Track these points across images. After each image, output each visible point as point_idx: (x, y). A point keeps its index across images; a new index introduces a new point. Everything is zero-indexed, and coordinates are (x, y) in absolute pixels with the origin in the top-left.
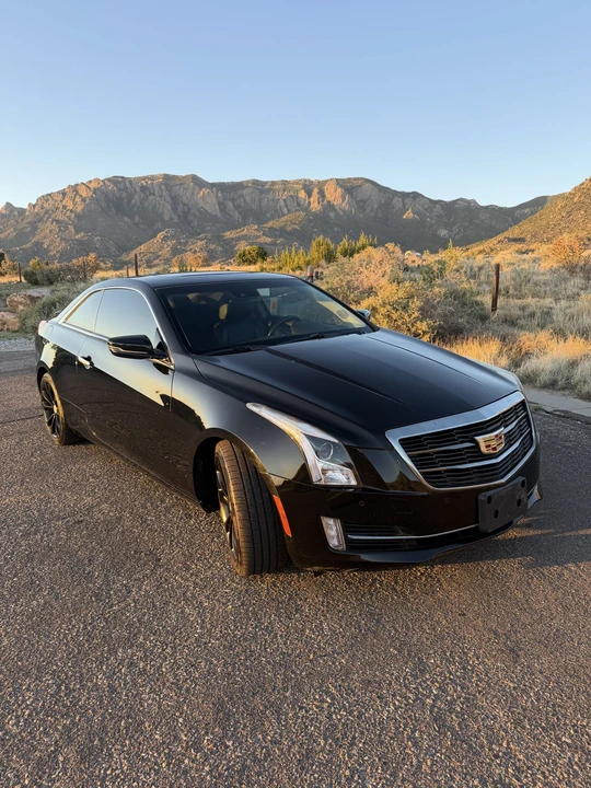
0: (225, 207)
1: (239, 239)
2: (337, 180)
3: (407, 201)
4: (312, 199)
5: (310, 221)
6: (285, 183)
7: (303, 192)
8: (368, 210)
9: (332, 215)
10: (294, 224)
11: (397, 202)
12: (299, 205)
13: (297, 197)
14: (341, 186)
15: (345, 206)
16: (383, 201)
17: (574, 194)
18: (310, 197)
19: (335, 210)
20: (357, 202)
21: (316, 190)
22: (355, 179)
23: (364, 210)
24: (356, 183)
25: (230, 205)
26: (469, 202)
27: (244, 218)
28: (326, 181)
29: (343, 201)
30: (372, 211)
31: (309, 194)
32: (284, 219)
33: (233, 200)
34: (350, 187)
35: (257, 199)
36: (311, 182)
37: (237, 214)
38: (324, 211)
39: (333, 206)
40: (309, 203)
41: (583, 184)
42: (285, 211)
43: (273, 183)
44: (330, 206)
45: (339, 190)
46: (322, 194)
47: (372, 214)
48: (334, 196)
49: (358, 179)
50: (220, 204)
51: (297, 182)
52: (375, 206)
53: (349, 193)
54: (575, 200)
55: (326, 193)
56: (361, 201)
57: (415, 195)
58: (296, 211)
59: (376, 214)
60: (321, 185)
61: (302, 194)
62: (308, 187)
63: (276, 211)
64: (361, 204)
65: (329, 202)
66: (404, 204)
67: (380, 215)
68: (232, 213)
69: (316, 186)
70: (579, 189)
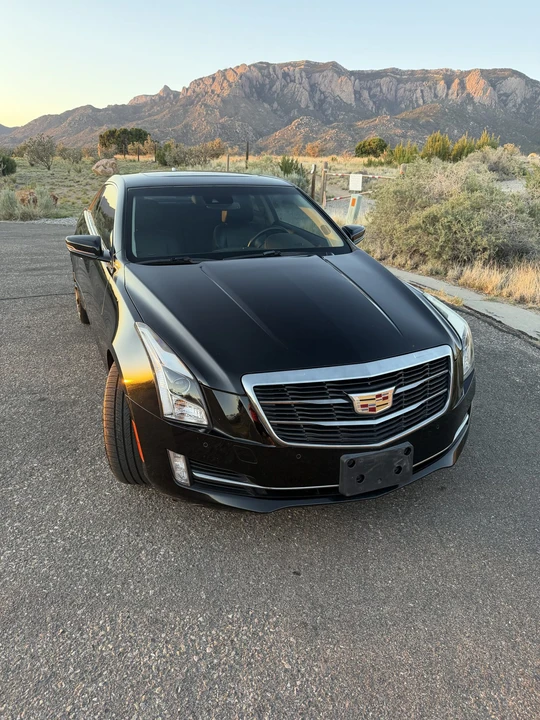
0: (361, 96)
1: (369, 129)
2: (482, 71)
4: (450, 92)
5: (445, 114)
6: (425, 72)
7: (442, 82)
8: (511, 105)
9: (470, 108)
10: (428, 116)
12: (436, 96)
13: (436, 88)
14: (485, 78)
15: (486, 99)
16: (528, 97)
18: (449, 88)
19: (474, 103)
20: (500, 96)
21: (457, 81)
22: (502, 70)
23: (505, 105)
24: (501, 74)
25: (365, 94)
27: (378, 108)
28: (469, 72)
29: (484, 93)
30: (514, 106)
31: (449, 85)
32: (418, 110)
33: (370, 89)
34: (494, 78)
35: (394, 88)
36: (453, 72)
37: (371, 103)
38: (462, 104)
39: (472, 98)
40: (447, 95)
42: (421, 102)
43: (413, 72)
44: (470, 99)
45: (482, 82)
46: (462, 85)
47: (514, 110)
48: (478, 91)
49: (505, 70)
50: (355, 92)
51: (437, 72)
52: (519, 101)
53: (494, 86)
55: (467, 86)
56: (505, 94)
58: (432, 102)
59: (518, 109)
60: (464, 75)
61: (442, 84)
62: (449, 77)
63: (411, 102)
64: (504, 99)
65: (469, 94)
67: (522, 110)
68: (366, 102)
69: (458, 76)
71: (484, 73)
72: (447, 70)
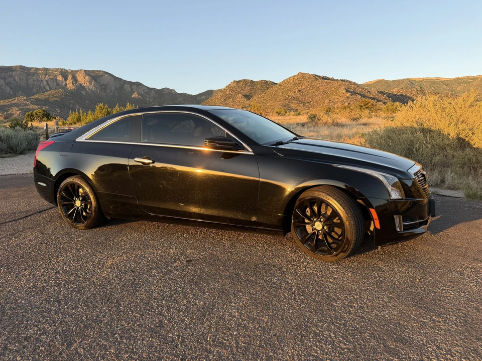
1: (11, 106)
2: (85, 71)
3: (133, 87)
4: (67, 82)
5: (67, 96)
6: (46, 70)
7: (60, 76)
8: (109, 91)
9: (83, 92)
10: (56, 97)
11: (127, 87)
12: (58, 85)
13: (56, 80)
14: (88, 75)
15: (92, 87)
16: (118, 86)
17: (226, 90)
18: (66, 80)
19: (85, 89)
20: (101, 86)
21: (70, 77)
22: (98, 71)
23: (106, 91)
24: (98, 73)
26: (171, 90)
27: (15, 92)
28: (77, 71)
29: (91, 84)
30: (111, 91)
31: (66, 78)
32: (47, 93)
33: (4, 79)
34: (95, 76)
35: (24, 79)
36: (66, 71)
37: (8, 88)
38: (77, 89)
39: (83, 87)
40: (66, 84)
41: (230, 85)
42: (48, 88)
43: (37, 69)
44: (81, 87)
45: (87, 77)
46: (75, 79)
47: (111, 94)
48: (84, 80)
49: (100, 71)
51: (55, 70)
52: (113, 89)
53: (96, 80)
54: (227, 93)
55: (78, 79)
56: (103, 85)
57: (138, 84)
58: (56, 88)
59: (114, 94)
60: (74, 74)
61: (60, 78)
62: (64, 74)
63: (40, 88)
64: (104, 87)
65: (80, 84)
66: (132, 90)
67: (116, 94)
68: (4, 87)
69: (70, 73)
70: (228, 87)
71: (87, 73)
72: (62, 69)
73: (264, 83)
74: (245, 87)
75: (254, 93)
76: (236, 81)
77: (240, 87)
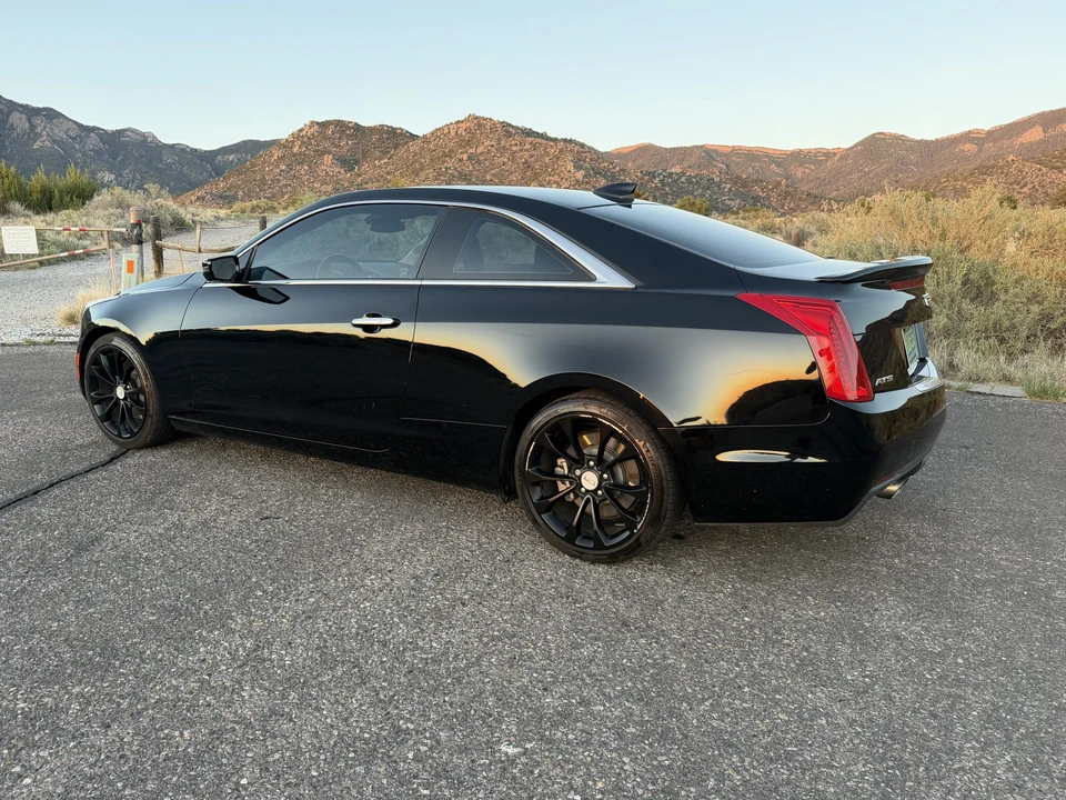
3: (36, 121)
11: (19, 120)
17: (293, 142)
26: (144, 136)
41: (301, 130)
54: (295, 150)
57: (51, 115)
66: (32, 126)
70: (298, 136)
73: (388, 132)
74: (340, 139)
75: (364, 154)
76: (318, 123)
77: (326, 138)
